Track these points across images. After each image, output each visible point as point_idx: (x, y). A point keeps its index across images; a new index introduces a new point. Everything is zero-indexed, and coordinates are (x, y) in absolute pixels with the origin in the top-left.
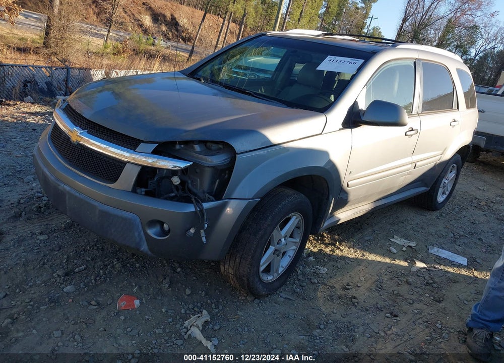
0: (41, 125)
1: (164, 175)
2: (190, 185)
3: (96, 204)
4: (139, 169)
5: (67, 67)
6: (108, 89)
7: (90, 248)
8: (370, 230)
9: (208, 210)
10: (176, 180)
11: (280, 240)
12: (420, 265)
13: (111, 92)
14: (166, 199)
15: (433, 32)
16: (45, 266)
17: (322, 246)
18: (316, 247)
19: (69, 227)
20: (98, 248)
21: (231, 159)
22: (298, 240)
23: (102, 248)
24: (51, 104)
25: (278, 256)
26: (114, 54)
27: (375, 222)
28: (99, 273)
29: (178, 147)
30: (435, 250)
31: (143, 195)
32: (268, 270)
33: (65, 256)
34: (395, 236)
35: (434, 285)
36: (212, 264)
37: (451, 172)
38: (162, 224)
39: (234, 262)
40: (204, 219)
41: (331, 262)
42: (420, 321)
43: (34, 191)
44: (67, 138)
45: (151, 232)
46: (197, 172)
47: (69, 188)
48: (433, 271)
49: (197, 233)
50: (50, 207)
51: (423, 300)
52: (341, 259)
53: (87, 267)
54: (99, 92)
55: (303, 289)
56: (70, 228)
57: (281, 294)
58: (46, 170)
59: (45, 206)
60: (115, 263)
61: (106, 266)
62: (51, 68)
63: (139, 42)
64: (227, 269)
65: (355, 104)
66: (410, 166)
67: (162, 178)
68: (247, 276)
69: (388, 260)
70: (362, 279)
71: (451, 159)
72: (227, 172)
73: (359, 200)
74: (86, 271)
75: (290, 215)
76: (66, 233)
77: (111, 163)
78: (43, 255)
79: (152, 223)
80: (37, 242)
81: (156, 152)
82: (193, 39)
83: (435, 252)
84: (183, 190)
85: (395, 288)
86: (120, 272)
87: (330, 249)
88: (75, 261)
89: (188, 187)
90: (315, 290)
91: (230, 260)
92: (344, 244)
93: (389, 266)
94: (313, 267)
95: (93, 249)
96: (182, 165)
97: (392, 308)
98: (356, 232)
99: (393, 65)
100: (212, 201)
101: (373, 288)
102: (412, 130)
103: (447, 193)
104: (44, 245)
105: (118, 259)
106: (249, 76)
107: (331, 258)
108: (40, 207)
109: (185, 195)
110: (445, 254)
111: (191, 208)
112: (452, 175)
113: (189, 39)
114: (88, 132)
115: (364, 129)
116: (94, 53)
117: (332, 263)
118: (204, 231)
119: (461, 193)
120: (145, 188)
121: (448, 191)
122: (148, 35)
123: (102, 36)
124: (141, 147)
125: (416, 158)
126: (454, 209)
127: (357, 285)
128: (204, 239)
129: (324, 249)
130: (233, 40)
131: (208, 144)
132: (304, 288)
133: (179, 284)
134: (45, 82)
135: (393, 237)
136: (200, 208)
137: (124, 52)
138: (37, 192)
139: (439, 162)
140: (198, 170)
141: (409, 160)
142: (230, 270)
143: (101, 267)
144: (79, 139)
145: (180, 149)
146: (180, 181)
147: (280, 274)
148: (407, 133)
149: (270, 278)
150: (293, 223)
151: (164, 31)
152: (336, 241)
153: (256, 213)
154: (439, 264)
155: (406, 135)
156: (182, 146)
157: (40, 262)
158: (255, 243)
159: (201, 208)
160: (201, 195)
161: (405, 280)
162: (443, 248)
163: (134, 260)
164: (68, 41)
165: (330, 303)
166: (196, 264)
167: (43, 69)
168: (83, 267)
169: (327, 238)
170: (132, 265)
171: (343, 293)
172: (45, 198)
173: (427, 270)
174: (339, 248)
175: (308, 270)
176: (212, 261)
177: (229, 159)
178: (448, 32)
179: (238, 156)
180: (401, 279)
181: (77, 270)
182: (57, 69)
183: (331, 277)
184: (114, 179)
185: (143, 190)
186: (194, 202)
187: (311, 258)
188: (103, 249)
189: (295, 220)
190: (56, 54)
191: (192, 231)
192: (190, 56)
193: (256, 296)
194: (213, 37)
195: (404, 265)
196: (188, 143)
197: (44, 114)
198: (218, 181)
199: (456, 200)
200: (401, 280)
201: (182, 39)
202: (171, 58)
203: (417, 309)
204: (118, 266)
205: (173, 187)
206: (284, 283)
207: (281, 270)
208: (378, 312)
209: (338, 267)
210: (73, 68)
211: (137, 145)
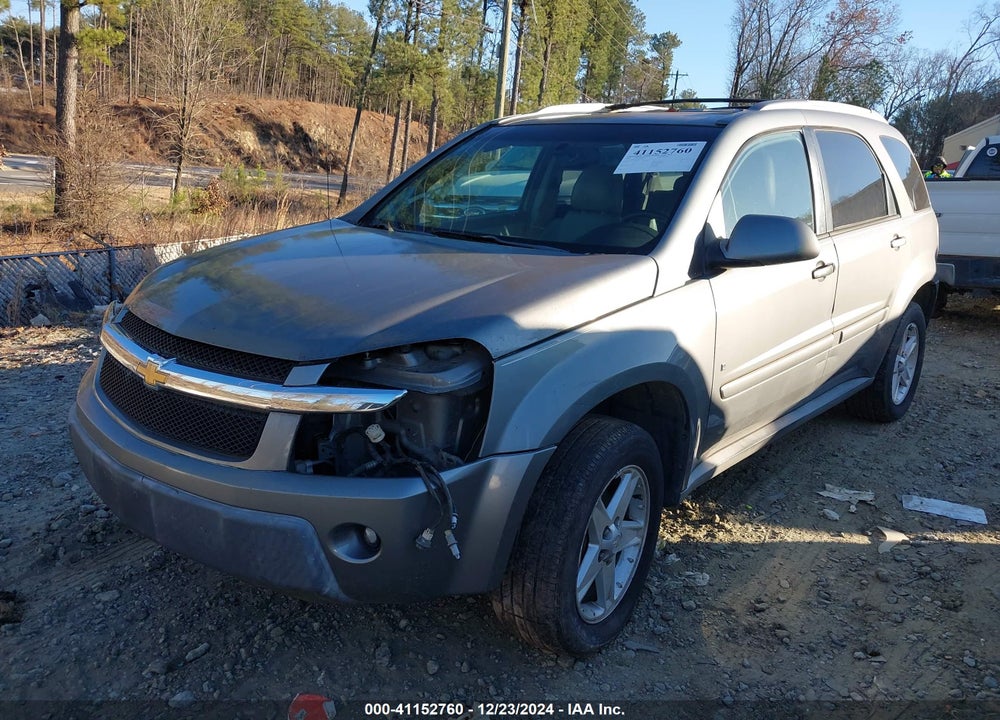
0: (72, 366)
1: (347, 428)
2: (405, 440)
3: (216, 508)
4: (297, 420)
5: (109, 247)
6: (196, 275)
7: (211, 604)
8: (774, 481)
9: (453, 485)
10: (376, 433)
11: (607, 528)
12: (894, 537)
13: (201, 279)
14: (360, 475)
15: (796, 84)
16: (122, 657)
17: (688, 527)
18: (676, 531)
19: (160, 564)
20: (227, 601)
21: (484, 373)
22: (642, 523)
23: (236, 600)
24: (86, 322)
25: (608, 562)
26: (195, 211)
27: (780, 462)
28: (238, 654)
29: (369, 364)
30: (914, 503)
31: (311, 474)
32: (592, 597)
33: (161, 630)
34: (827, 485)
35: (934, 575)
36: (470, 600)
37: (908, 339)
38: (360, 529)
39: (520, 588)
40: (448, 507)
41: (714, 559)
42: (928, 656)
43: (77, 501)
44: (136, 381)
45: (340, 551)
46: (416, 411)
47: (154, 484)
48: (923, 546)
49: (439, 538)
50: (114, 530)
51: (921, 609)
52: (732, 550)
53: (211, 645)
54: (179, 282)
55: (669, 626)
56: (162, 567)
57: (627, 644)
58: (99, 453)
59: (104, 529)
60: (268, 628)
61: (249, 638)
62: (76, 254)
63: (240, 182)
64: (509, 607)
65: (707, 229)
66: (832, 337)
67: (344, 434)
68: (554, 616)
69: (826, 538)
70: (785, 584)
71: (904, 314)
72: (477, 400)
73: (747, 422)
74: (211, 655)
75: (619, 473)
76: (155, 580)
77: (236, 417)
78: (113, 633)
79: (341, 531)
80: (98, 606)
81: (328, 381)
82: (342, 163)
83: (916, 506)
84: (393, 451)
85: (857, 595)
86: (282, 645)
87: (705, 533)
88: (184, 637)
89: (401, 444)
90: (696, 623)
91: (512, 589)
92: (729, 517)
93: (831, 549)
94: (680, 575)
95: (217, 605)
96: (384, 399)
97: (863, 639)
98: (748, 489)
99: (762, 145)
100: (458, 465)
101: (812, 598)
102: (824, 266)
103: (908, 382)
104: (114, 611)
105: (273, 618)
106: (469, 212)
107: (712, 550)
108: (94, 533)
109: (399, 461)
110: (937, 507)
111: (418, 488)
112: (910, 346)
113: (335, 164)
114: (179, 362)
115: (733, 275)
116: (155, 215)
117: (716, 561)
118: (453, 531)
119: (932, 380)
120: (313, 459)
121: (908, 378)
122: (256, 167)
123: (166, 182)
124: (296, 374)
125: (839, 320)
126: (927, 413)
127: (778, 599)
128: (455, 550)
129: (691, 534)
130: (420, 155)
131: (432, 349)
132: (670, 622)
133: (411, 653)
134: (69, 284)
135: (824, 488)
136: (435, 484)
137: (212, 204)
138: (84, 503)
139: (882, 323)
140: (416, 407)
141: (826, 326)
142: (516, 607)
143: (241, 641)
144: (161, 378)
145: (374, 368)
146: (383, 435)
147: (617, 600)
148: (816, 274)
149: (599, 612)
150: (628, 488)
151: (284, 156)
152: (712, 513)
153: (551, 478)
154: (932, 529)
155: (813, 277)
156: (379, 360)
157: (110, 649)
158: (560, 542)
159: (437, 482)
160: (432, 457)
161: (873, 573)
162: (929, 496)
163: (306, 615)
164: (102, 200)
165: (732, 646)
166: (437, 605)
167: (62, 259)
168: (202, 647)
169: (694, 509)
170: (304, 627)
171: (753, 619)
172: (101, 513)
173: (912, 545)
174: (723, 527)
175: (670, 583)
176: (470, 596)
177: (479, 374)
178: (826, 81)
179: (496, 364)
180: (863, 572)
181: (190, 656)
182: (88, 254)
183: (720, 591)
184: (248, 450)
185: (309, 463)
186: (422, 472)
187: (673, 558)
188: (237, 602)
189: (629, 481)
190: (81, 227)
191: (427, 535)
192: (342, 194)
193: (578, 654)
194: (380, 154)
195: (861, 542)
196: (389, 353)
197: (74, 344)
198: (461, 422)
199: (926, 395)
200: (864, 576)
201: (322, 166)
202: (305, 204)
203: (914, 632)
204: (276, 633)
205: (371, 449)
206: (629, 620)
207: (618, 593)
208: (835, 651)
209: (729, 567)
210: (120, 248)
211: (285, 372)
